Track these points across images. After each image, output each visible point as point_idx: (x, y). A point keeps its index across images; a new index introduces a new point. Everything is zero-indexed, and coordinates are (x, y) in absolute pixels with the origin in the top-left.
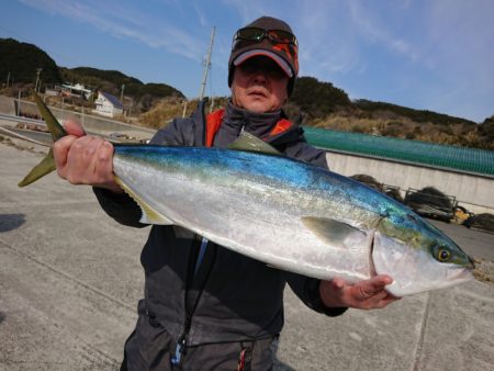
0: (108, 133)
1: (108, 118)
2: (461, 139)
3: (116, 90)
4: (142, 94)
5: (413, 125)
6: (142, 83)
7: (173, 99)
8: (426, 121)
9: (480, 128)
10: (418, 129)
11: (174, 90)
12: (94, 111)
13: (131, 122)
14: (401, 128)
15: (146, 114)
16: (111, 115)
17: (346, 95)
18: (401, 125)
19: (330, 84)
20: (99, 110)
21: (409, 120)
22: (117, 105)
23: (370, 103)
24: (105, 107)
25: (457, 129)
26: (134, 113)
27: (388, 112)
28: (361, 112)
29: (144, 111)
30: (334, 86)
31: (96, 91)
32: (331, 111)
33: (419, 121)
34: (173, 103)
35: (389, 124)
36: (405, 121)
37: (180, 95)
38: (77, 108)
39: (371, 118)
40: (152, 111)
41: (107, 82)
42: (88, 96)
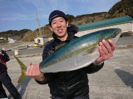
0: (16, 47)
1: (13, 43)
2: (105, 17)
3: (12, 35)
4: (19, 34)
5: (92, 18)
6: (18, 31)
7: (29, 32)
8: (95, 16)
9: (109, 13)
10: (94, 18)
11: (28, 30)
12: (9, 43)
13: (20, 42)
14: (90, 20)
15: (23, 38)
16: (14, 42)
17: (73, 16)
18: (89, 19)
19: (68, 15)
20: (10, 42)
21: (91, 17)
22: (14, 39)
23: (79, 16)
24: (11, 41)
25: (103, 15)
26: (20, 40)
27: (85, 17)
28: (78, 19)
29: (22, 38)
30: (70, 15)
31: (7, 37)
32: (71, 21)
33: (93, 16)
34: (29, 33)
35: (87, 20)
36: (90, 17)
37: (30, 30)
38: (4, 44)
39: (81, 20)
40: (24, 37)
41: (9, 34)
42: (5, 40)
